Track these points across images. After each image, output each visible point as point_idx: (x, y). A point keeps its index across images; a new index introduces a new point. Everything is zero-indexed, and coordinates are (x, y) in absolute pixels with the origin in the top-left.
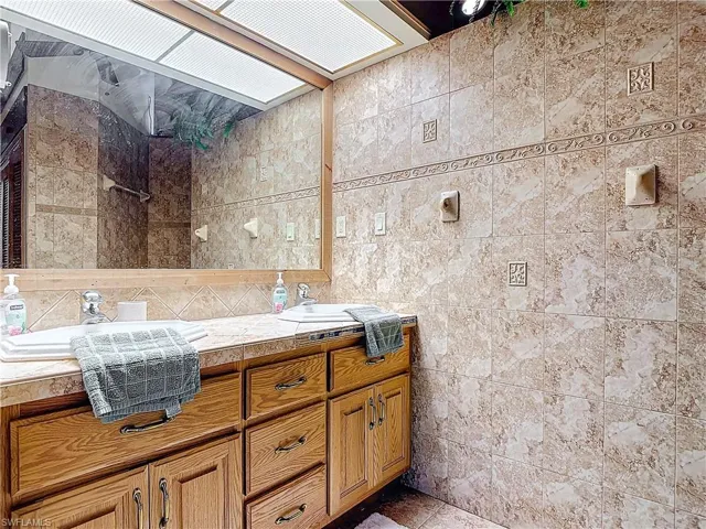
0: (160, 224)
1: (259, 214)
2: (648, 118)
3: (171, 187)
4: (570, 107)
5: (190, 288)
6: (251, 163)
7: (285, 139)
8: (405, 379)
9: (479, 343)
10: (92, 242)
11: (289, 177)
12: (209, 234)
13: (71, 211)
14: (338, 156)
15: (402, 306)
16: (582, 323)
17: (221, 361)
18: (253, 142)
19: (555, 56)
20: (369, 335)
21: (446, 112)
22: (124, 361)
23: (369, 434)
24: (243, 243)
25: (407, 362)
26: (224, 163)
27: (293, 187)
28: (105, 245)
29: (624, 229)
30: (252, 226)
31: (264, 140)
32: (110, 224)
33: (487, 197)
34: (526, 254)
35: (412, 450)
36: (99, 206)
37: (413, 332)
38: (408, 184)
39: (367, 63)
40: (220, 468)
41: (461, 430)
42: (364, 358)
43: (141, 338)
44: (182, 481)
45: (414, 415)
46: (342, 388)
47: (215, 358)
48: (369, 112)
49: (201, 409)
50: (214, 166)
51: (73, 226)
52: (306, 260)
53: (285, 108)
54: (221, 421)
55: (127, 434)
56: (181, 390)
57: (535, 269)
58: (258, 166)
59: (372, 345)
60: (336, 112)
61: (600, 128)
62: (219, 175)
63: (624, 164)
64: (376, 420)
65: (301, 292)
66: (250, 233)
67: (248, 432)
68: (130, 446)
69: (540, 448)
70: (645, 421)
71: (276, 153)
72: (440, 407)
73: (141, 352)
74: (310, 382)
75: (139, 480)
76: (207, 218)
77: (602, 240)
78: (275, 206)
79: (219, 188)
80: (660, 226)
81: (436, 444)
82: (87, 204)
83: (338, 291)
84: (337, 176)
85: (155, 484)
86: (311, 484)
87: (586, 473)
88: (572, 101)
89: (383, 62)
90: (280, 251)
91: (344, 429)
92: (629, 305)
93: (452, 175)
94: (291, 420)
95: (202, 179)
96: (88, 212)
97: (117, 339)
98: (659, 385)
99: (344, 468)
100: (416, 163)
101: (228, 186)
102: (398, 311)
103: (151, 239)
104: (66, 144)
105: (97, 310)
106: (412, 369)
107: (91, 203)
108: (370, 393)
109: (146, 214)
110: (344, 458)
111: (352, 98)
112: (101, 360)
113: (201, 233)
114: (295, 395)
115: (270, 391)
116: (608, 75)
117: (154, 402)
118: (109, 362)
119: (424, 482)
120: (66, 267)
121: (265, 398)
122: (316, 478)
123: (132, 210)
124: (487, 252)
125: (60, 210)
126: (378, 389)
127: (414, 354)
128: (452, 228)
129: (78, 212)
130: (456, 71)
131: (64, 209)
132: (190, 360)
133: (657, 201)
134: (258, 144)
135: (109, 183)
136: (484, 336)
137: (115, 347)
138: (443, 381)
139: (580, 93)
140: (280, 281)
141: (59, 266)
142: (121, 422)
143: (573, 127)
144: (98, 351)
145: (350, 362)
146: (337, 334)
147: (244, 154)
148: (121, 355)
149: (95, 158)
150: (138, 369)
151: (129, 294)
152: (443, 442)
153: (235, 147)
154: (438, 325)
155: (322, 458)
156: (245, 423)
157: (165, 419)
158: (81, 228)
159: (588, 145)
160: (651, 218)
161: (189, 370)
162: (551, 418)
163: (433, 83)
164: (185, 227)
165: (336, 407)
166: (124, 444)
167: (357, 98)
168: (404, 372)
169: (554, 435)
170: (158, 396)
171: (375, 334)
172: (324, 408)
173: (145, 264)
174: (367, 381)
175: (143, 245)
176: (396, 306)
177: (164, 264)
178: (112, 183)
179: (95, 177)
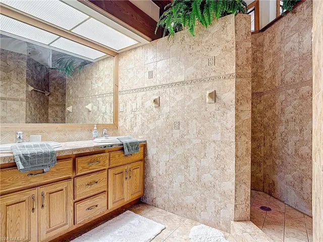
0: (53, 105)
1: (92, 102)
2: (213, 74)
3: (58, 90)
4: (191, 69)
5: (59, 130)
6: (89, 82)
7: (102, 74)
8: (141, 163)
9: (165, 150)
10: (23, 112)
11: (103, 88)
12: (73, 110)
13: (14, 99)
14: (120, 82)
15: (142, 137)
16: (195, 141)
17: (64, 154)
18: (90, 74)
19: (188, 52)
20: (125, 147)
21: (155, 68)
22: (29, 153)
23: (125, 182)
24: (85, 113)
25: (142, 156)
26: (79, 81)
27: (104, 92)
28: (29, 113)
29: (206, 110)
30: (89, 107)
31: (94, 74)
32: (31, 105)
33: (168, 99)
34: (179, 119)
35: (144, 188)
36: (27, 97)
37: (145, 146)
38: (144, 93)
39: (130, 48)
40: (64, 190)
41: (160, 180)
42: (123, 155)
43: (36, 146)
44: (50, 194)
45: (144, 176)
46: (113, 165)
47: (62, 153)
48: (131, 66)
49: (57, 170)
50: (75, 82)
51: (15, 106)
52: (109, 120)
53: (102, 62)
54: (65, 174)
55: (30, 176)
56: (49, 163)
57: (182, 124)
58: (92, 83)
59: (126, 150)
60: (119, 65)
61: (200, 77)
62: (77, 86)
63: (206, 89)
64: (128, 177)
65: (104, 132)
66: (88, 109)
67: (75, 179)
68: (31, 181)
69: (183, 184)
70: (212, 173)
71: (98, 79)
72: (153, 173)
73: (35, 151)
74: (102, 163)
75: (34, 192)
76: (72, 104)
77: (200, 114)
78: (98, 99)
79: (77, 91)
80: (216, 110)
81: (152, 186)
82: (21, 97)
83: (120, 132)
84: (120, 89)
85: (40, 194)
86: (101, 198)
87: (196, 192)
88: (192, 68)
89: (136, 48)
90: (100, 117)
91: (114, 180)
92: (208, 136)
93: (157, 91)
94: (93, 175)
95: (70, 88)
96: (22, 100)
97: (27, 147)
98: (216, 161)
99: (114, 193)
100: (146, 85)
101: (80, 91)
102: (140, 139)
103: (50, 111)
104: (12, 72)
105: (22, 138)
106: (144, 159)
107: (23, 96)
108: (126, 167)
109: (48, 100)
110: (114, 189)
111: (125, 60)
112: (21, 153)
113: (69, 109)
114: (95, 167)
115: (86, 165)
116: (202, 60)
117: (40, 166)
118: (23, 153)
119: (148, 200)
120: (12, 123)
121: (84, 168)
122: (103, 196)
123: (42, 99)
124: (168, 118)
125: (9, 99)
126: (129, 166)
127: (145, 154)
128: (157, 109)
129: (17, 100)
130: (158, 54)
131: (11, 99)
132: (52, 153)
133: (215, 101)
134: (92, 75)
135: (31, 88)
136: (167, 147)
137: (26, 149)
138: (154, 163)
139: (194, 65)
140: (95, 128)
141: (9, 122)
142: (28, 172)
143: (193, 76)
144: (21, 150)
145: (117, 156)
146: (111, 146)
147: (86, 78)
148: (28, 151)
149: (25, 78)
150: (34, 156)
151: (35, 132)
152: (154, 185)
153: (83, 76)
154: (153, 143)
155: (106, 189)
156: (74, 175)
157: (44, 172)
158: (18, 107)
159: (197, 82)
160: (213, 107)
161: (52, 156)
162: (186, 174)
163: (151, 57)
164: (64, 106)
165: (111, 172)
166: (29, 180)
167: (127, 60)
168: (141, 160)
169: (187, 180)
170: (41, 164)
171: (127, 147)
172: (106, 172)
173: (47, 121)
174: (125, 163)
175: (47, 113)
176: (140, 137)
177: (55, 122)
178: (33, 88)
179: (25, 86)
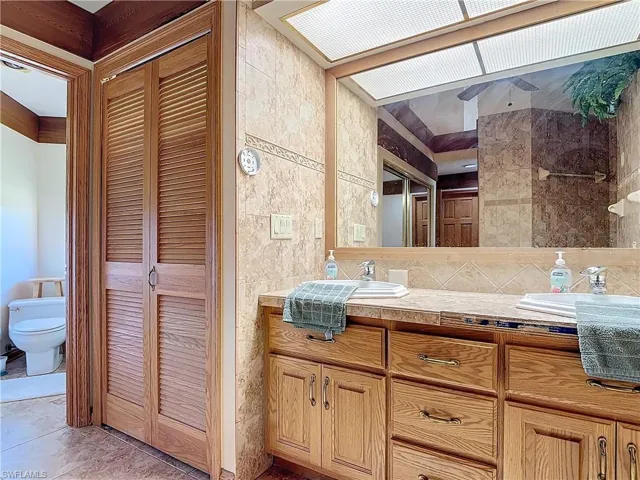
10: (527, 225)
12: (624, 209)
13: (510, 202)
17: (363, 315)
20: (584, 341)
22: (303, 298)
28: (543, 226)
32: (549, 209)
36: (534, 194)
40: (367, 393)
42: (581, 373)
44: (340, 387)
51: (512, 213)
54: (366, 360)
56: (331, 324)
76: (625, 192)
82: (522, 195)
96: (524, 201)
104: (505, 152)
107: (527, 193)
112: (293, 295)
113: (616, 208)
114: (442, 373)
115: (414, 359)
118: (296, 296)
120: (506, 245)
121: (406, 361)
125: (501, 202)
129: (516, 202)
131: (504, 201)
135: (544, 174)
140: (561, 262)
141: (501, 245)
148: (302, 295)
149: (529, 156)
150: (309, 304)
158: (518, 215)
170: (318, 323)
178: (547, 173)
179: (529, 171)
